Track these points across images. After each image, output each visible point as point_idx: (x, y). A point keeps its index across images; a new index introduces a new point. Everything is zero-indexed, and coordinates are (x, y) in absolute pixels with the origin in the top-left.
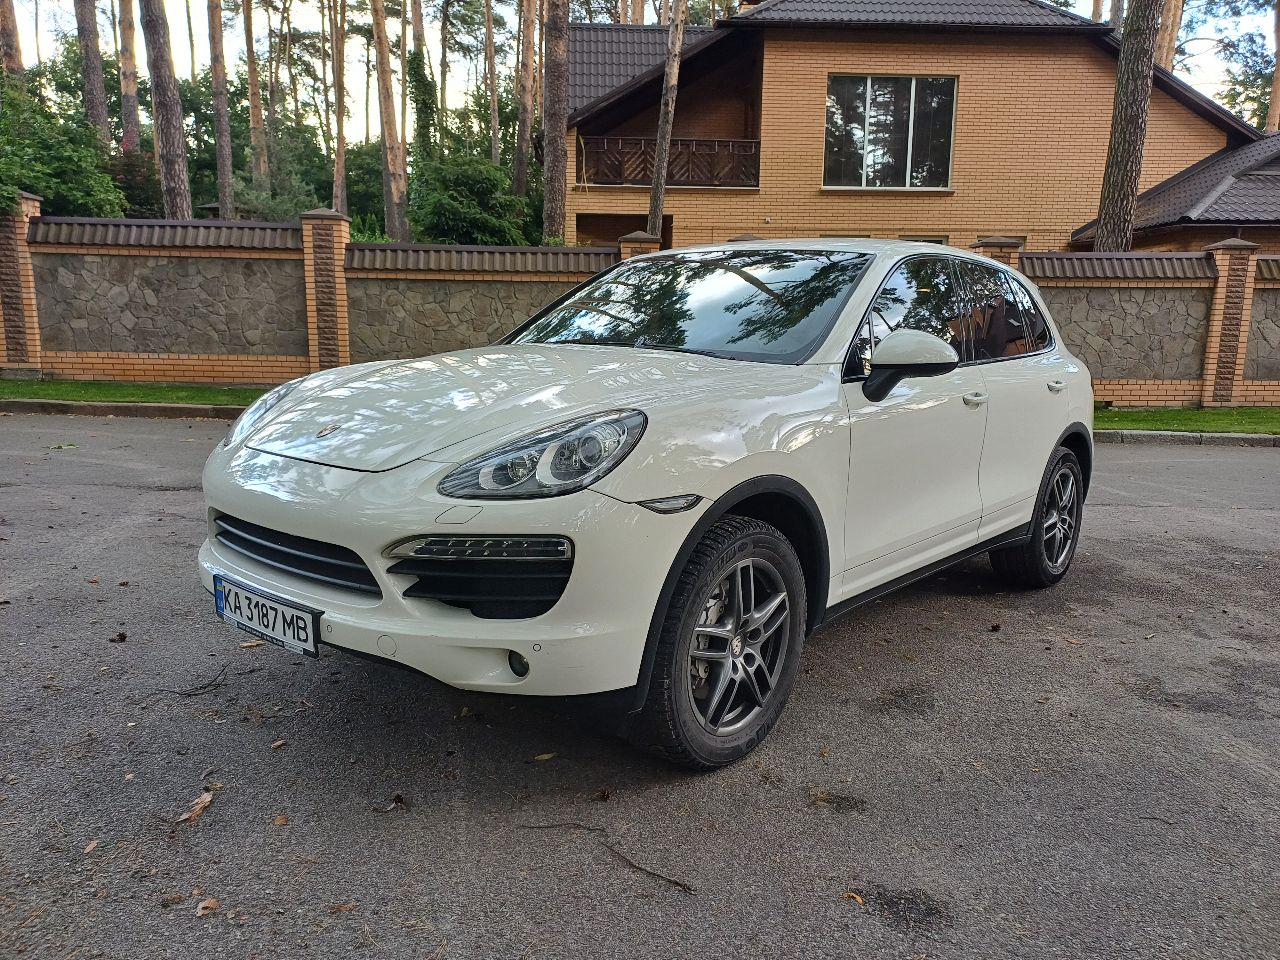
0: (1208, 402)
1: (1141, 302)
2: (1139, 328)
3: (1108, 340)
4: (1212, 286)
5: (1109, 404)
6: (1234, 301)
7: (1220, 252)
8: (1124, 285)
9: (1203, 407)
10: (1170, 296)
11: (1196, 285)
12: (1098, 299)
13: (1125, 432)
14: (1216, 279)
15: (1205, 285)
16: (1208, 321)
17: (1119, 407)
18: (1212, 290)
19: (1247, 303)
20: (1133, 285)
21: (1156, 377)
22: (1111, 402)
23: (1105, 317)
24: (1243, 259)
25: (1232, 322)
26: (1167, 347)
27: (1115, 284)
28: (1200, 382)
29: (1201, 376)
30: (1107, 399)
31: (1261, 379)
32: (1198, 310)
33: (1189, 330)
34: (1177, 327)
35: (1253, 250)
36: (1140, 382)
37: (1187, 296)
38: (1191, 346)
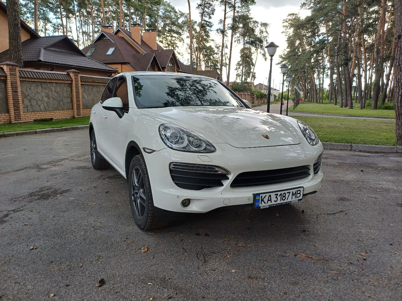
0: (76, 116)
1: (55, 86)
2: (56, 95)
3: (49, 99)
4: (71, 82)
5: (52, 119)
6: (77, 88)
7: (71, 73)
8: (50, 81)
9: (75, 118)
10: (62, 85)
11: (67, 82)
12: (44, 85)
13: (79, 126)
14: (72, 81)
15: (70, 82)
16: (72, 93)
17: (55, 120)
18: (71, 84)
19: (80, 88)
20: (53, 81)
21: (63, 110)
22: (53, 118)
23: (47, 91)
24: (77, 75)
25: (77, 92)
26: (64, 100)
27: (48, 81)
28: (73, 111)
29: (73, 109)
30: (52, 117)
31: (85, 109)
32: (69, 89)
33: (68, 96)
34: (65, 95)
35: (79, 73)
36: (59, 111)
37: (66, 85)
38: (69, 100)
